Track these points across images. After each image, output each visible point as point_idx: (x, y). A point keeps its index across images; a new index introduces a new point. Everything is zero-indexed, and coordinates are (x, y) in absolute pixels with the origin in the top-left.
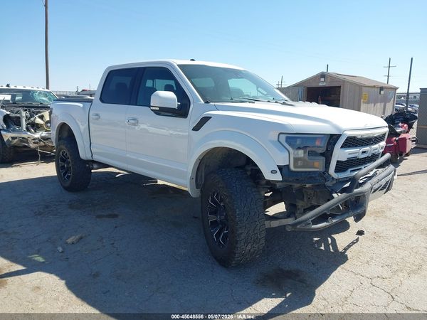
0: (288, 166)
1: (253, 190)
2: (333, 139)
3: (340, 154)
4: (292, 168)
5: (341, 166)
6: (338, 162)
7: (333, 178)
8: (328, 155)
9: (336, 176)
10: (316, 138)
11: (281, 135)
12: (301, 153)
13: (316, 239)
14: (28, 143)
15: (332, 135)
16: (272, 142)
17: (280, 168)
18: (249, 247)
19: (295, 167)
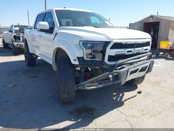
0: (83, 58)
1: (70, 69)
2: (107, 43)
3: (110, 52)
4: (85, 58)
5: (111, 58)
6: (109, 56)
7: (107, 64)
8: (103, 52)
9: (109, 63)
10: (98, 43)
11: (81, 42)
12: (89, 51)
13: (114, 94)
14: (23, 47)
15: (106, 42)
16: (75, 45)
17: (78, 58)
18: (65, 95)
19: (87, 58)
